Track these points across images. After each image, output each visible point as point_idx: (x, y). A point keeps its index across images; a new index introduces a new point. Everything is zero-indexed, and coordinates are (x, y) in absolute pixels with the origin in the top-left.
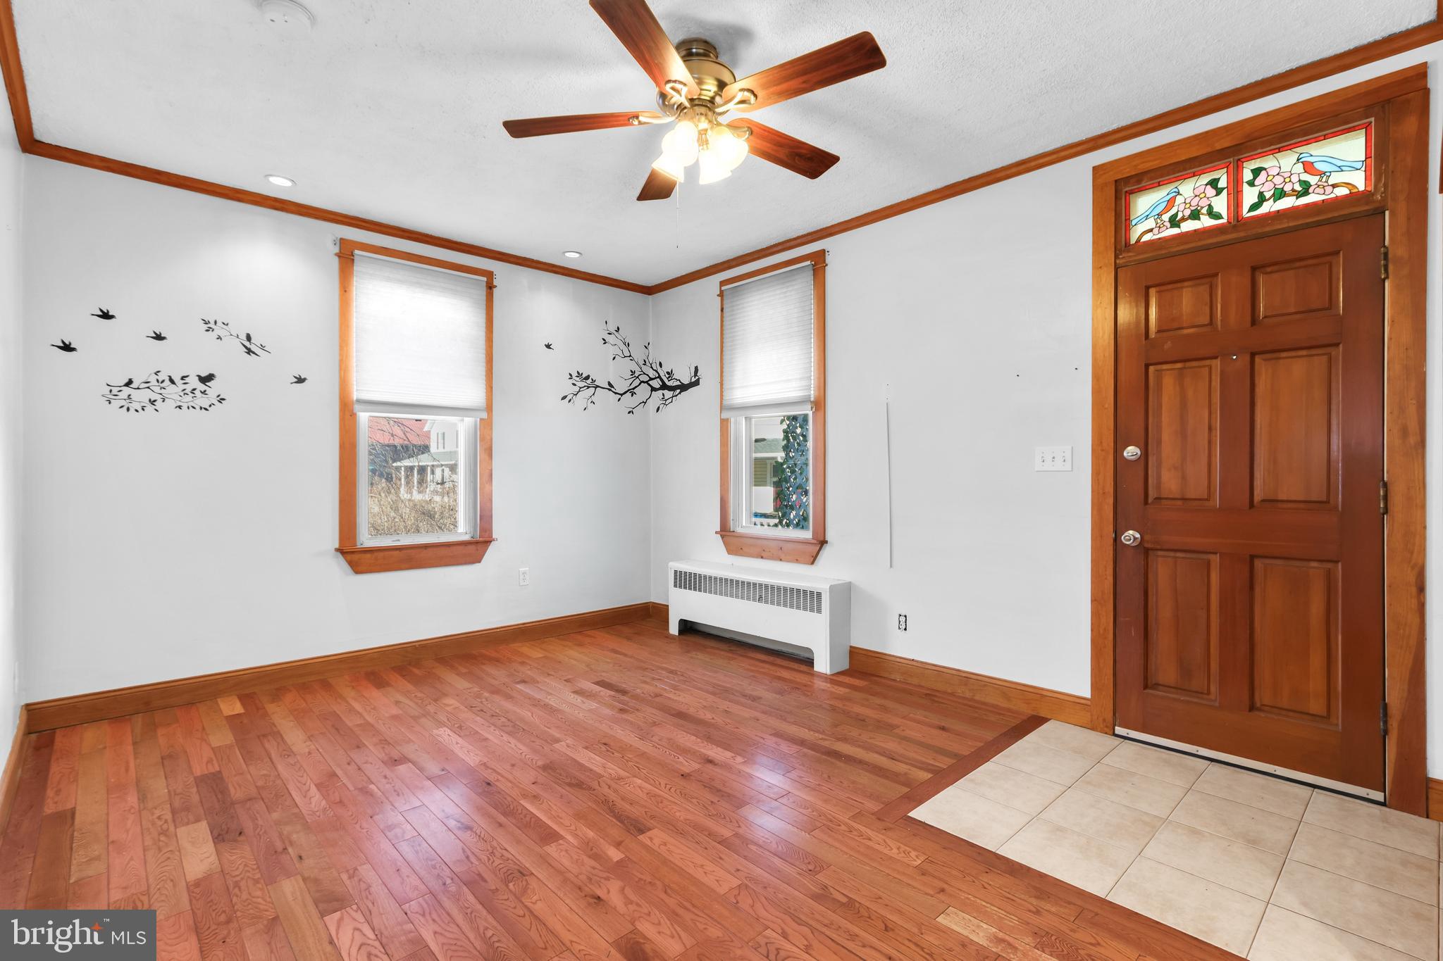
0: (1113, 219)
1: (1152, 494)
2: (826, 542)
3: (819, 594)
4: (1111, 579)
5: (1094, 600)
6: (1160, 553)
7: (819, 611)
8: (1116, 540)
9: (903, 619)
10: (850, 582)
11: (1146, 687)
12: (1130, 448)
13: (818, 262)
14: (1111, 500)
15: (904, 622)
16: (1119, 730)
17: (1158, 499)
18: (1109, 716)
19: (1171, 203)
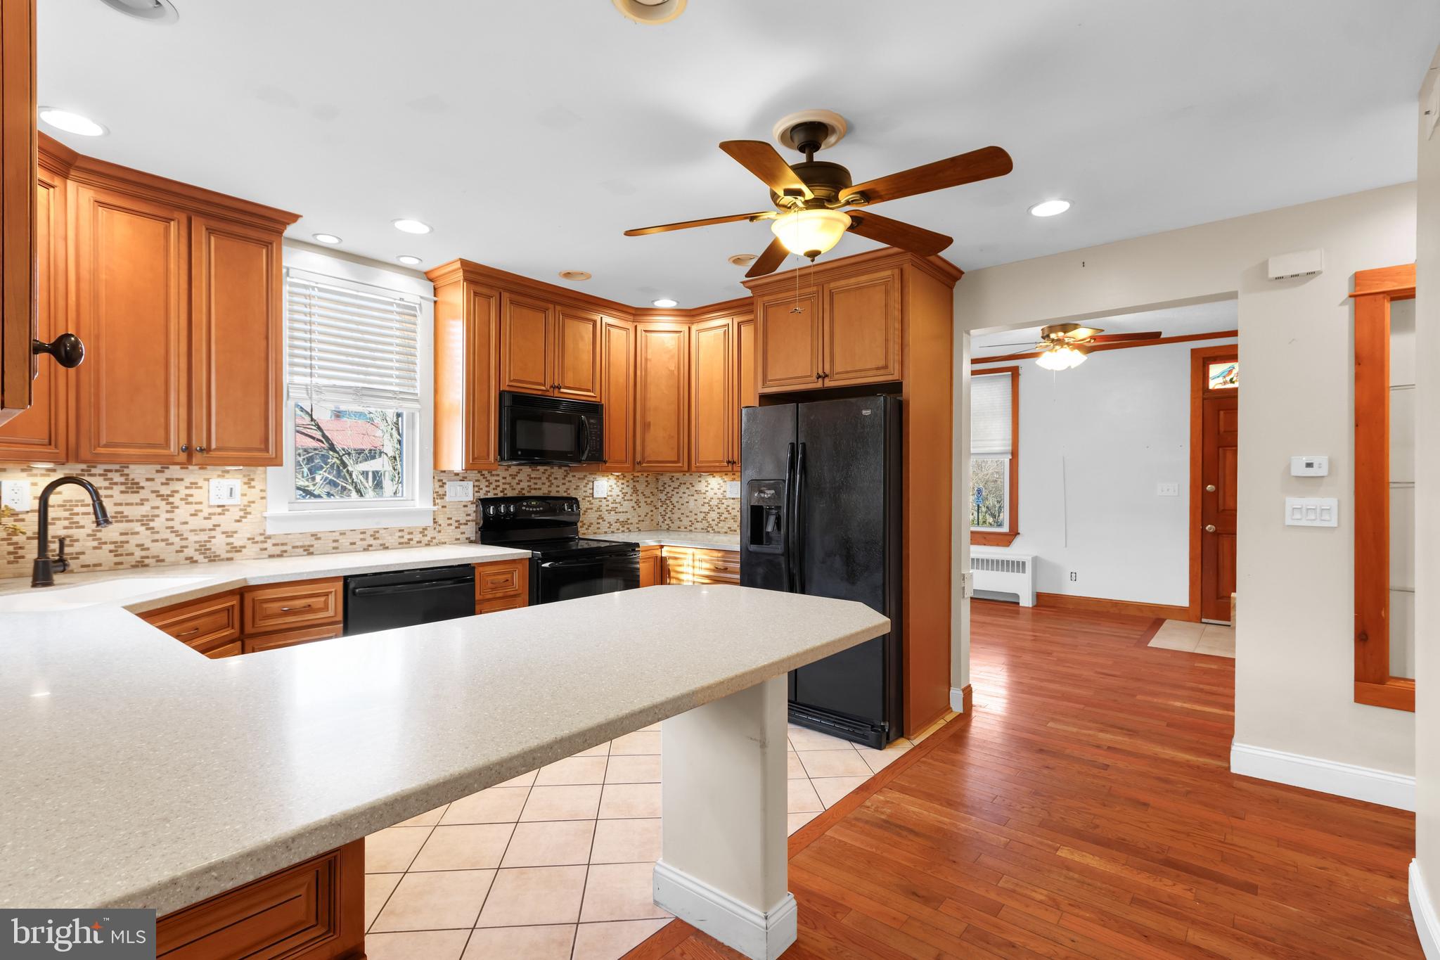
0: (1202, 376)
1: (1221, 508)
2: (1019, 534)
3: (1024, 563)
4: (1200, 549)
5: (1191, 559)
6: (1224, 535)
7: (1024, 571)
8: (1203, 530)
9: (1073, 575)
10: (1036, 557)
11: (1218, 598)
12: (1209, 486)
13: (1015, 372)
14: (1200, 511)
15: (1074, 577)
16: (1204, 620)
17: (1223, 510)
18: (1199, 614)
19: (1230, 372)
